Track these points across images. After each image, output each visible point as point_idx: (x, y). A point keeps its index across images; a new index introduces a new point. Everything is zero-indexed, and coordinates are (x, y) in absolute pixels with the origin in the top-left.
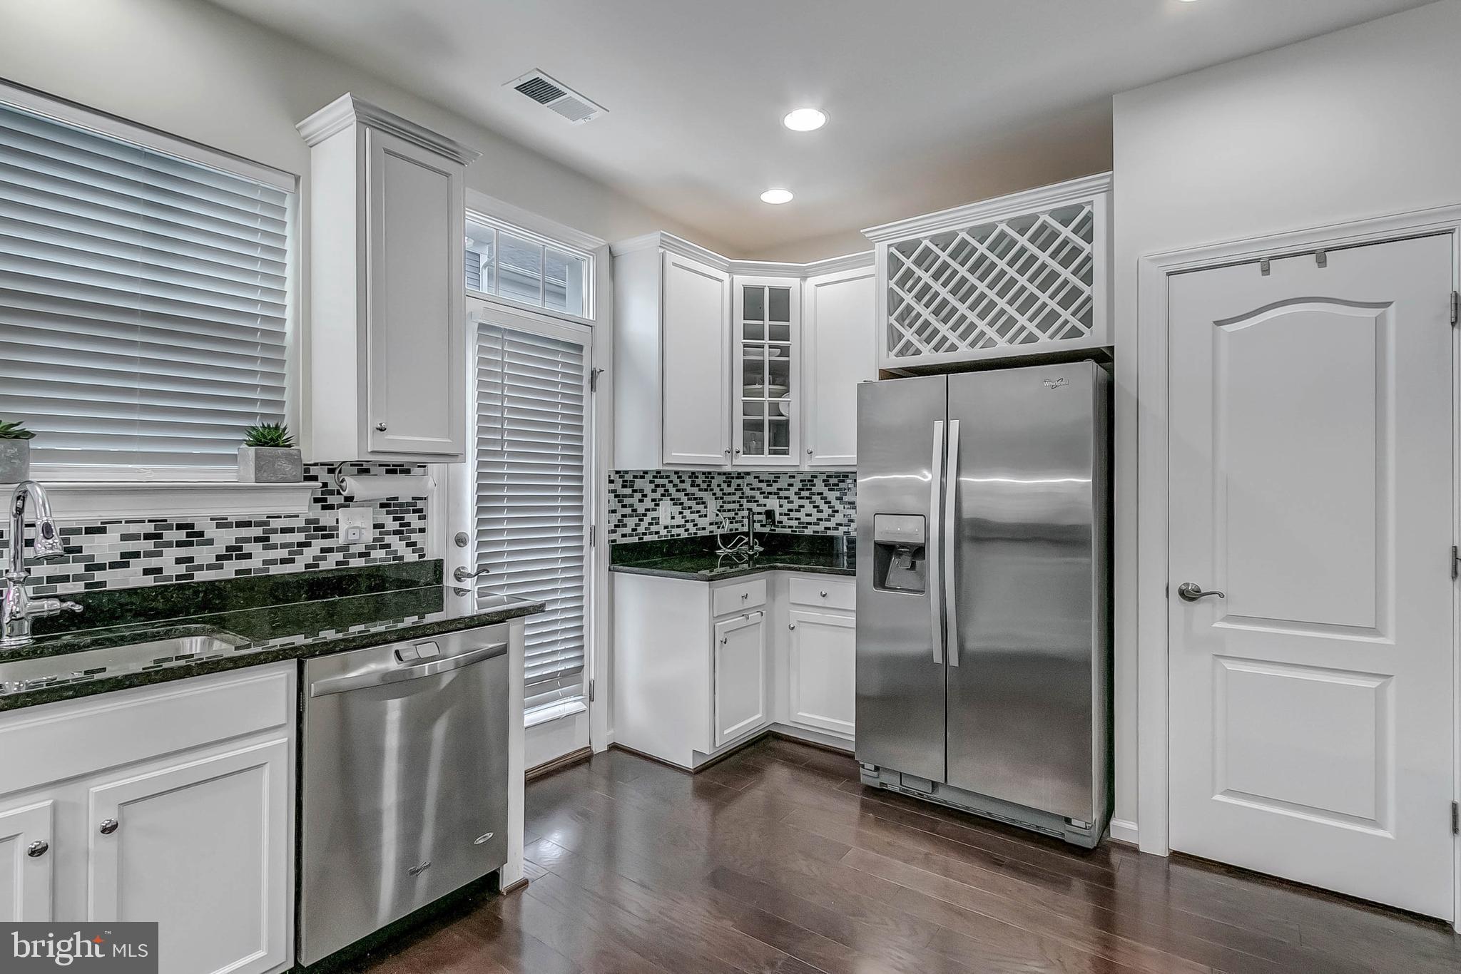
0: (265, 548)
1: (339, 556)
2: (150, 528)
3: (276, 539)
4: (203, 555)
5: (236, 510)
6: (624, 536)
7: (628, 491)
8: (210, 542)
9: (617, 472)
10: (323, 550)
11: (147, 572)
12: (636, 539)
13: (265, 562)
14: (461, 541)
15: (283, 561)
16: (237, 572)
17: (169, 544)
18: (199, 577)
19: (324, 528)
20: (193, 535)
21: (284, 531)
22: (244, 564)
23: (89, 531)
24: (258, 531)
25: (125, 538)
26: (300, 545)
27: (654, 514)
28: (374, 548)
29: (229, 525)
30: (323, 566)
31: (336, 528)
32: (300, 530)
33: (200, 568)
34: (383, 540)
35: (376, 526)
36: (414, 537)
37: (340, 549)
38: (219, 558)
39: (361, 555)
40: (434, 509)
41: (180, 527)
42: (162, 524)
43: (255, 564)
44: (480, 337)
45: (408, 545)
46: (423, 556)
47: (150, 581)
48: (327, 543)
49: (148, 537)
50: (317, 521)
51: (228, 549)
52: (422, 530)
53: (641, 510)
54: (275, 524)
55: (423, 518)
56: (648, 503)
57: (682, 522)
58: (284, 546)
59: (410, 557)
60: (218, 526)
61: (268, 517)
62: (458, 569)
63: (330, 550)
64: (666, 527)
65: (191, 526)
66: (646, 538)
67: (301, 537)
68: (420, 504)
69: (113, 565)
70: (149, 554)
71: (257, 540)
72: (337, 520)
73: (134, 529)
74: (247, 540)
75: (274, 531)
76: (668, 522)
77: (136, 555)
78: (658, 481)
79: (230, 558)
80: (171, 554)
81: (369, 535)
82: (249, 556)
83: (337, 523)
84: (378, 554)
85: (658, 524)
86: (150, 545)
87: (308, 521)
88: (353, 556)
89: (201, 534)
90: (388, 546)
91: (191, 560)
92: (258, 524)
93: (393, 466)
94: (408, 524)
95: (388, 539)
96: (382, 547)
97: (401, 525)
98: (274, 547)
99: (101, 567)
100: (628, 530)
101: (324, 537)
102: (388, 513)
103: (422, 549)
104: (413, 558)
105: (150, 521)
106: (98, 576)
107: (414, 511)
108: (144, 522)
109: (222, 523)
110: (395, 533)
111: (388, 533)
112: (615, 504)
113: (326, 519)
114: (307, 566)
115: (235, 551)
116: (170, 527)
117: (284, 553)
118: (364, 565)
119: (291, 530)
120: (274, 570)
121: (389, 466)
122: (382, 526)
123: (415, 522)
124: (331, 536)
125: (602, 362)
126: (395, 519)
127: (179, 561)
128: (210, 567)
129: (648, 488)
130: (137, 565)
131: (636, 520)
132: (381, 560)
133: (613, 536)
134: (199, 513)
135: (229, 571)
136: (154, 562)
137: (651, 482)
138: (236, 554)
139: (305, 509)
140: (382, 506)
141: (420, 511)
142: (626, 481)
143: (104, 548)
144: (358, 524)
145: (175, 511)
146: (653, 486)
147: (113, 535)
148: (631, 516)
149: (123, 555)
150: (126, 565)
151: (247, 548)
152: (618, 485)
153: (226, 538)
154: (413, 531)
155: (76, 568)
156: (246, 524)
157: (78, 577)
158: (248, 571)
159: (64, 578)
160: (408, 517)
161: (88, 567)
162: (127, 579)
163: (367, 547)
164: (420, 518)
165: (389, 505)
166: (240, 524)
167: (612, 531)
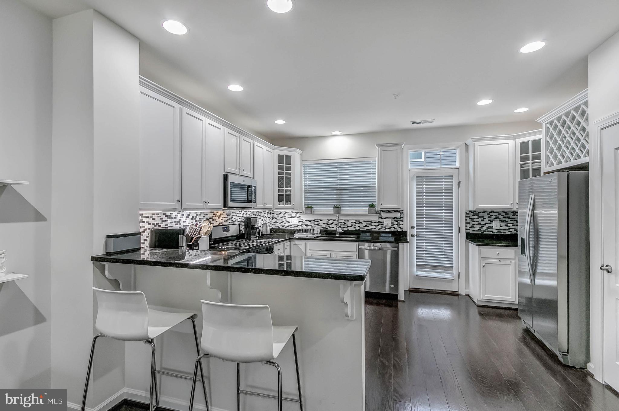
1: (384, 228)
2: (354, 221)
3: (373, 224)
4: (362, 226)
5: (366, 219)
6: (473, 231)
7: (476, 217)
8: (363, 224)
9: (470, 211)
10: (381, 227)
11: (354, 228)
12: (480, 233)
13: (371, 228)
14: (413, 227)
15: (374, 228)
16: (367, 229)
17: (357, 224)
18: (361, 229)
19: (381, 223)
20: (360, 223)
21: (374, 223)
22: (368, 228)
23: (348, 221)
24: (370, 223)
25: (351, 222)
26: (377, 225)
27: (490, 225)
28: (392, 227)
30: (381, 230)
31: (384, 223)
32: (377, 223)
33: (361, 228)
35: (392, 223)
36: (400, 226)
37: (384, 227)
38: (364, 227)
39: (389, 229)
40: (405, 219)
41: (359, 221)
42: (356, 221)
43: (369, 228)
44: (416, 180)
46: (403, 230)
47: (354, 229)
49: (354, 222)
50: (380, 221)
51: (365, 225)
52: (403, 225)
53: (483, 223)
54: (373, 221)
56: (486, 221)
57: (508, 228)
58: (374, 226)
59: (400, 230)
60: (364, 221)
62: (413, 234)
63: (383, 227)
64: (496, 230)
65: (360, 221)
66: (485, 233)
67: (377, 224)
68: (402, 219)
69: (350, 226)
70: (354, 225)
71: (370, 224)
72: (384, 221)
73: (352, 221)
74: (368, 224)
75: (373, 223)
76: (498, 228)
77: (353, 225)
78: (491, 214)
79: (365, 227)
81: (390, 225)
82: (368, 227)
84: (393, 229)
85: (493, 228)
86: (354, 224)
87: (378, 221)
88: (387, 229)
91: (360, 227)
92: (370, 221)
94: (399, 223)
95: (394, 226)
96: (393, 227)
97: (397, 223)
98: (372, 226)
99: (348, 226)
100: (476, 229)
101: (382, 224)
102: (394, 220)
104: (401, 230)
106: (348, 228)
110: (396, 225)
111: (395, 225)
112: (469, 221)
113: (382, 221)
114: (378, 229)
116: (357, 221)
117: (374, 227)
118: (389, 231)
119: (375, 223)
120: (373, 230)
121: (395, 210)
122: (393, 223)
123: (400, 222)
124: (383, 224)
125: (463, 179)
126: (396, 222)
127: (358, 227)
128: (363, 228)
129: (486, 216)
131: (480, 226)
133: (469, 231)
134: (361, 219)
135: (365, 229)
136: (355, 226)
137: (488, 214)
139: (377, 219)
140: (393, 219)
141: (402, 220)
142: (475, 214)
143: (349, 224)
144: (388, 222)
145: (358, 219)
146: (489, 215)
147: (350, 222)
148: (477, 225)
149: (352, 225)
152: (471, 215)
153: (365, 223)
154: (401, 224)
155: (346, 226)
156: (368, 221)
157: (346, 228)
158: (368, 230)
159: (344, 228)
160: (399, 222)
161: (347, 226)
162: (352, 229)
163: (390, 227)
164: (402, 222)
165: (395, 219)
166: (367, 221)
167: (468, 229)
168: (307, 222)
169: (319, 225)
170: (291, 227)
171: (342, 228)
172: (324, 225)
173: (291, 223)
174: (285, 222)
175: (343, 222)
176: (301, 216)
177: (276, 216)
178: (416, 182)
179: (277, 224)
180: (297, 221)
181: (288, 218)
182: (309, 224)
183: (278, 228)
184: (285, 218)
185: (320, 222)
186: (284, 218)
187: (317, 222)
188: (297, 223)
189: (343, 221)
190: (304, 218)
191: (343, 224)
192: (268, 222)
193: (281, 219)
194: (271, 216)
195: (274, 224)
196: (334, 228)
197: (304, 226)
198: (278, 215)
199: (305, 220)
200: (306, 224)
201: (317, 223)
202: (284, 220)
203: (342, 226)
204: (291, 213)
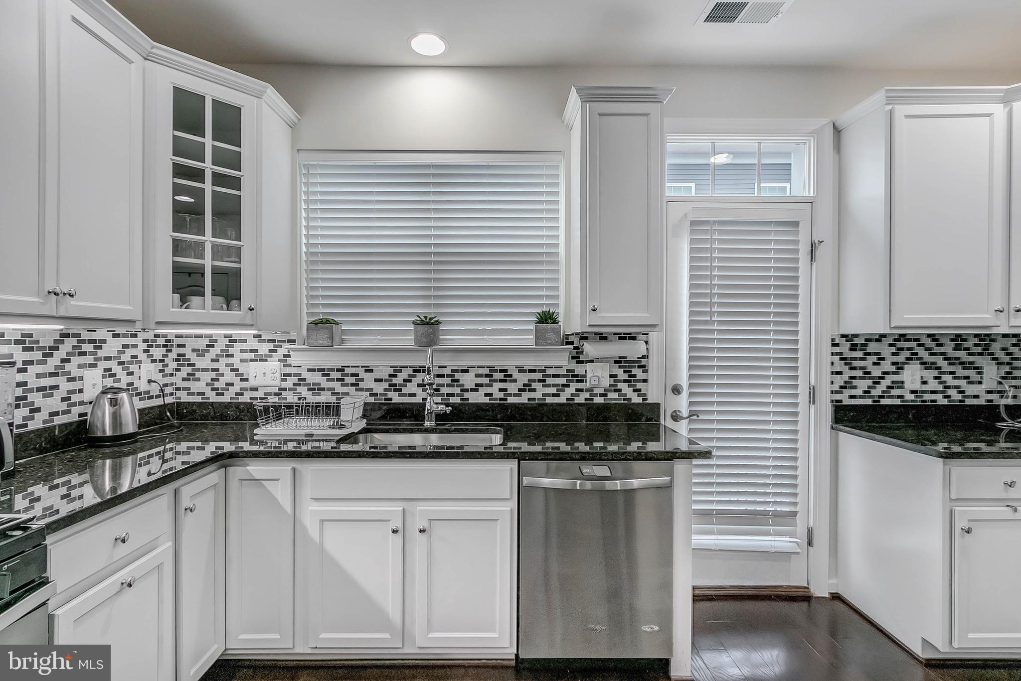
0: (543, 386)
1: (587, 395)
2: (487, 371)
3: (550, 381)
4: (512, 388)
5: (529, 362)
6: (852, 397)
7: (859, 354)
8: (515, 381)
9: (843, 336)
10: (577, 390)
11: (486, 395)
12: (869, 402)
13: (544, 395)
14: (676, 390)
15: (554, 395)
16: (529, 399)
17: (496, 381)
18: (511, 400)
19: (577, 376)
20: (507, 377)
21: (555, 376)
22: (532, 395)
23: (463, 371)
24: (539, 376)
25: (477, 376)
26: (563, 385)
27: (896, 378)
28: (610, 391)
29: (525, 371)
30: (577, 400)
31: (585, 376)
32: (564, 376)
33: (510, 395)
34: (616, 386)
35: (611, 376)
36: (639, 385)
37: (587, 390)
38: (520, 390)
39: (601, 395)
40: (653, 364)
41: (501, 371)
42: (492, 369)
43: (538, 395)
44: (692, 232)
45: (635, 391)
46: (646, 399)
47: (487, 400)
48: (580, 386)
49: (487, 376)
50: (573, 371)
51: (524, 385)
52: (645, 381)
53: (876, 372)
54: (550, 372)
55: (645, 371)
56: (887, 366)
57: (940, 388)
58: (554, 386)
59: (636, 399)
60: (520, 371)
61: (545, 367)
62: (675, 411)
63: (581, 390)
64: (913, 392)
65: (506, 371)
66: (884, 402)
67: (563, 381)
68: (644, 362)
69: (472, 390)
70: (487, 385)
71: (540, 381)
72: (586, 370)
73: (481, 371)
74: (534, 381)
75: (549, 376)
76: (917, 386)
77: (481, 385)
78: (900, 345)
79: (524, 390)
80: (497, 386)
81: (607, 382)
82: (534, 390)
83: (586, 373)
84: (613, 395)
85: (902, 388)
86: (486, 381)
87: (568, 371)
88: (596, 395)
89: (511, 376)
90: (620, 390)
91: (506, 390)
92: (540, 371)
93: (624, 334)
94: (635, 376)
95: (620, 386)
96: (615, 391)
97: (629, 376)
98: (548, 386)
99: (467, 390)
100: (859, 392)
101: (578, 381)
102: (620, 367)
103: (645, 395)
104: (639, 400)
105: (487, 367)
106: (466, 395)
107: (640, 367)
108: (484, 367)
109: (521, 370)
110: (625, 381)
111: (620, 381)
112: (839, 366)
113: (579, 370)
114: (567, 400)
115: (527, 387)
116: (496, 371)
117: (553, 390)
118: (603, 402)
119: (557, 376)
120: (549, 400)
121: (621, 334)
122: (615, 376)
123: (639, 374)
124: (582, 381)
126: (625, 372)
127: (501, 390)
128: (515, 395)
129: (886, 351)
130: (483, 391)
131: (869, 382)
132: (615, 399)
133: (838, 397)
134: (510, 363)
135: (524, 399)
136: (489, 390)
137: (891, 345)
138: (528, 389)
139: (566, 363)
140: (616, 362)
141: (644, 366)
142: (856, 345)
143: (468, 380)
144: (599, 374)
145: (499, 362)
146: (893, 350)
147: (472, 374)
148: (861, 378)
149: (476, 385)
150: (477, 390)
151: (534, 385)
152: (845, 348)
153: (523, 379)
154: (639, 381)
155: (457, 390)
156: (534, 371)
157: (458, 395)
158: (534, 399)
159: (452, 395)
160: (635, 371)
161: (462, 390)
162: (478, 398)
163: (605, 390)
164: (643, 372)
165: (620, 362)
166: (531, 371)
167: (837, 392)
168: (317, 378)
169: (361, 385)
170: (255, 394)
171: (443, 395)
172: (379, 388)
173: (252, 383)
174: (229, 377)
175: (448, 376)
176: (291, 353)
177: (193, 357)
178: (692, 241)
179: (196, 386)
180: (278, 376)
181: (242, 361)
182: (324, 383)
183: (198, 399)
184: (230, 360)
185: (363, 374)
186: (224, 361)
187: (353, 375)
188: (278, 382)
189: (447, 371)
190: (302, 360)
191: (448, 380)
192: (150, 381)
193: (215, 365)
194: (173, 355)
195: (186, 384)
196: (414, 395)
197: (303, 391)
198: (200, 353)
199: (309, 370)
200: (314, 384)
201: (349, 380)
202: (226, 371)
203: (445, 390)
204: (253, 344)
